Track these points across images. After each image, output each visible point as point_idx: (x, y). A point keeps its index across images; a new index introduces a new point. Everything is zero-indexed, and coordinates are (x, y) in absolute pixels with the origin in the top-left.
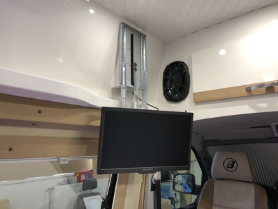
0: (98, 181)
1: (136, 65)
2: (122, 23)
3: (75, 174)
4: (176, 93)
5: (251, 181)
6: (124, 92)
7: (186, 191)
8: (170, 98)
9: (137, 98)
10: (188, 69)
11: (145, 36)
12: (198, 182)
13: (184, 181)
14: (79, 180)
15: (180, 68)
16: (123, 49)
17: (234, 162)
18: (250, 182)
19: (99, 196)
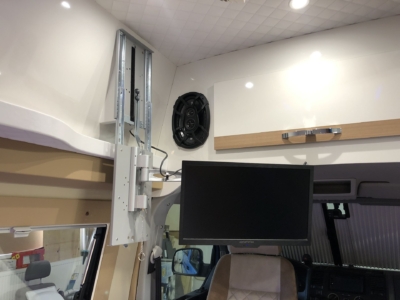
0: (52, 264)
1: (138, 93)
2: (121, 30)
3: (14, 255)
4: (190, 135)
5: (277, 254)
6: (120, 131)
7: (189, 272)
8: (183, 143)
9: (139, 140)
10: (208, 104)
11: (150, 53)
12: (207, 259)
13: (187, 259)
14: (19, 265)
15: (197, 103)
16: (120, 68)
18: (275, 256)
19: (53, 288)
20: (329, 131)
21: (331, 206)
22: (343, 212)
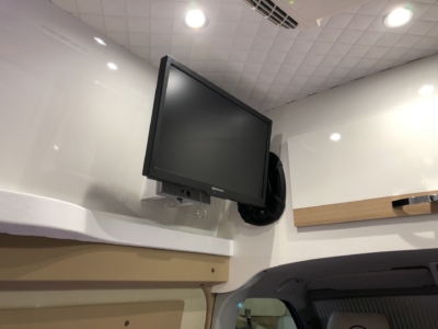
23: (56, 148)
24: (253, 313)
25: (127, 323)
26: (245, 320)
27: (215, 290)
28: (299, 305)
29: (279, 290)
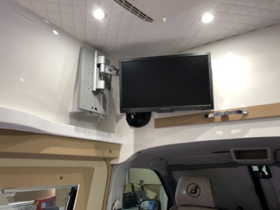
0: (60, 209)
3: (35, 202)
4: (138, 118)
5: (213, 206)
13: (151, 207)
17: (197, 188)
18: (212, 208)
20: (240, 112)
21: (255, 168)
22: (266, 173)
23: (22, 80)
24: (145, 183)
25: (61, 178)
26: (140, 186)
27: (113, 162)
28: (164, 174)
29: (150, 164)
